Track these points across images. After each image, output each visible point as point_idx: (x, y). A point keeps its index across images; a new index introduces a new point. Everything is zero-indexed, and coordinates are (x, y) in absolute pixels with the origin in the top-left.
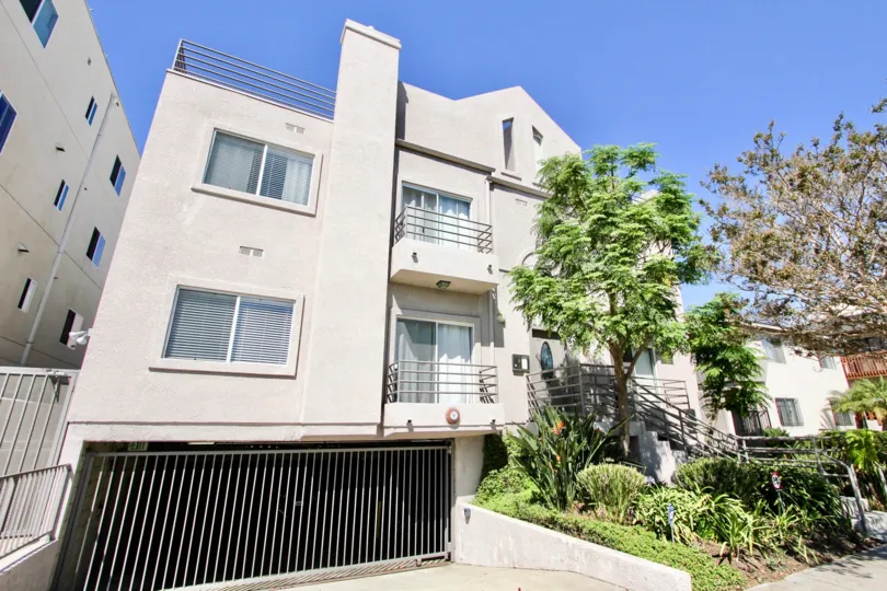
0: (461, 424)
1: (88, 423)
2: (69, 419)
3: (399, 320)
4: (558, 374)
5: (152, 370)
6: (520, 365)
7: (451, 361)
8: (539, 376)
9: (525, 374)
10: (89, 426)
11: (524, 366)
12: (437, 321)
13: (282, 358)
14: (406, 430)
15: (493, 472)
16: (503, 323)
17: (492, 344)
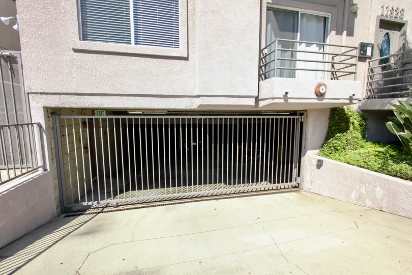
0: (326, 96)
1: (41, 93)
2: (27, 90)
3: (268, 9)
4: (392, 61)
5: (76, 51)
6: (365, 51)
7: (308, 49)
8: (377, 62)
9: (368, 60)
10: (43, 96)
11: (369, 53)
12: (300, 11)
13: (175, 43)
14: (282, 101)
15: (338, 135)
16: (355, 14)
17: (345, 33)
